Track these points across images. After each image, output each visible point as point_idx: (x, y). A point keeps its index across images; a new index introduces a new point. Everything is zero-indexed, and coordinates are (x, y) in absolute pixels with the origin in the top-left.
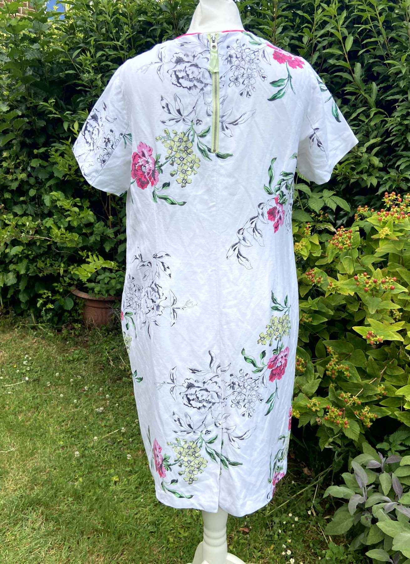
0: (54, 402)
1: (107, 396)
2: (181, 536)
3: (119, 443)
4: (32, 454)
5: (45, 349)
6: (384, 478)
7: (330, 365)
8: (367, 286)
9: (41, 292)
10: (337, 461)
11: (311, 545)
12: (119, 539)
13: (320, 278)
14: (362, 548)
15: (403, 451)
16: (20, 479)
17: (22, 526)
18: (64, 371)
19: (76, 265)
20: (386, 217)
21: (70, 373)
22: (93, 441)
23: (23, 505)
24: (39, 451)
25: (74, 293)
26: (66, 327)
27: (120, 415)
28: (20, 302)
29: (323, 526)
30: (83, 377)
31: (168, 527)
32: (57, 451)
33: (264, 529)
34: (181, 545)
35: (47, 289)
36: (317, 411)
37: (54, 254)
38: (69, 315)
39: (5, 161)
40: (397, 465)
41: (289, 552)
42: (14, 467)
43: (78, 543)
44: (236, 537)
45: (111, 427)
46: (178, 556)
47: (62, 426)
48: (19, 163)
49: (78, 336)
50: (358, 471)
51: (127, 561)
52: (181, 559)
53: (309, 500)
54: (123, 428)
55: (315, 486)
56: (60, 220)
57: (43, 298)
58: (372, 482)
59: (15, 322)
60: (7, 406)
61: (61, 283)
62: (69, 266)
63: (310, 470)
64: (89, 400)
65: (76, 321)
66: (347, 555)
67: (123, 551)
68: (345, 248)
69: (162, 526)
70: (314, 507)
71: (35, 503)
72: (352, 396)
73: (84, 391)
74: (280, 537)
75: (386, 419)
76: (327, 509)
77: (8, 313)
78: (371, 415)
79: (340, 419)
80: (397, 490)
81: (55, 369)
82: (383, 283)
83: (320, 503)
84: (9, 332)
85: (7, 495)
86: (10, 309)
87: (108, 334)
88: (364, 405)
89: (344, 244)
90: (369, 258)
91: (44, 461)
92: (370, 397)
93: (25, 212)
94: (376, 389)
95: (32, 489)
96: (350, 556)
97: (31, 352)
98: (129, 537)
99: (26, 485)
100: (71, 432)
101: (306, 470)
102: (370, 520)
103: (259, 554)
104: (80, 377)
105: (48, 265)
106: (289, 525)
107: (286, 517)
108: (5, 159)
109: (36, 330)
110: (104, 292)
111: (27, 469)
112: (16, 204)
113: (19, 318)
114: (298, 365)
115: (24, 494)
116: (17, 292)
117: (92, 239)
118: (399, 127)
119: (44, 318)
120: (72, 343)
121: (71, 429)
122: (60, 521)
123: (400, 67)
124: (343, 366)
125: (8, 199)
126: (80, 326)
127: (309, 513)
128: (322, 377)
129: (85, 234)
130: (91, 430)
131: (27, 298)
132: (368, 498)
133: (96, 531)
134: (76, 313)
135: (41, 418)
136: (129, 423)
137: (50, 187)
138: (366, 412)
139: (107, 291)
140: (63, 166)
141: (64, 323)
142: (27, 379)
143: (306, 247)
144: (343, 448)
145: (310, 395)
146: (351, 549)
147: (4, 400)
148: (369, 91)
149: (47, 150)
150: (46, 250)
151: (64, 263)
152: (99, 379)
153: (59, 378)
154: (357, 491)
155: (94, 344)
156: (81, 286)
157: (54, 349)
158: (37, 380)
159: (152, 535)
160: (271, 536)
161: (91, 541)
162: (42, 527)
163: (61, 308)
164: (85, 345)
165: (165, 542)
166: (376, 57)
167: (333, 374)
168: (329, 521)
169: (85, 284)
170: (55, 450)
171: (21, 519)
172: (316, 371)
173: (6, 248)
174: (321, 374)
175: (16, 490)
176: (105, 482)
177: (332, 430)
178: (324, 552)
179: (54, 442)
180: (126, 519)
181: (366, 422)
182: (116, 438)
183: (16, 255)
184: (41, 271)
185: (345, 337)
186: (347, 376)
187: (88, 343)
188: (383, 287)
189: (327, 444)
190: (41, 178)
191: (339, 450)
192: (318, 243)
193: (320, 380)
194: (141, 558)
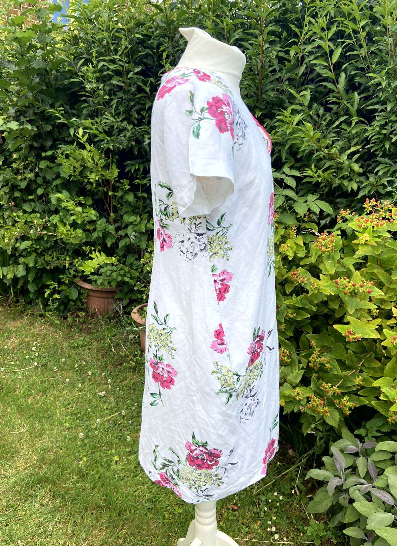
0: (61, 386)
1: (109, 381)
2: (176, 513)
3: (119, 425)
4: (41, 435)
5: (52, 336)
6: (360, 462)
7: (313, 358)
8: (347, 289)
9: (48, 283)
10: (318, 444)
11: (294, 522)
12: (119, 515)
13: (304, 278)
14: (340, 525)
15: (379, 437)
16: (30, 458)
17: (31, 502)
18: (69, 357)
19: (80, 258)
20: (366, 223)
21: (75, 359)
22: (96, 423)
23: (33, 482)
24: (47, 432)
25: (78, 284)
26: (71, 315)
27: (120, 399)
28: (29, 292)
29: (305, 504)
30: (87, 362)
31: (163, 504)
32: (63, 433)
33: (251, 506)
34: (175, 521)
35: (54, 281)
36: (300, 400)
37: (60, 247)
38: (74, 304)
39: (15, 162)
40: (373, 450)
41: (274, 529)
42: (25, 447)
43: (82, 518)
44: (226, 514)
45: (112, 409)
46: (173, 531)
47: (68, 409)
48: (28, 164)
49: (82, 324)
50: (337, 455)
51: (127, 535)
52: (176, 534)
53: (293, 480)
54: (123, 411)
55: (299, 467)
56: (65, 217)
57: (50, 289)
58: (350, 465)
59: (24, 310)
60: (18, 390)
61: (67, 275)
62: (74, 259)
63: (294, 451)
64: (93, 384)
65: (81, 310)
66: (326, 532)
67: (123, 526)
68: (328, 251)
69: (159, 503)
70: (297, 486)
71: (42, 481)
72: (332, 386)
73: (88, 376)
74: (266, 514)
75: (364, 408)
76: (310, 488)
77: (18, 301)
78: (350, 404)
79: (321, 408)
80: (373, 474)
81: (61, 355)
82: (361, 286)
83: (303, 483)
84: (19, 320)
85: (18, 473)
86: (20, 297)
87: (110, 321)
88: (343, 394)
89: (327, 248)
90: (350, 260)
91: (52, 442)
92: (350, 387)
93: (33, 210)
94: (355, 380)
95: (41, 467)
96: (329, 532)
97: (40, 339)
98: (128, 513)
99: (35, 464)
100: (76, 415)
101: (291, 452)
102: (347, 500)
103: (247, 529)
104: (84, 363)
105: (55, 259)
106: (274, 503)
107: (272, 495)
108: (15, 161)
109: (44, 317)
110: (106, 284)
111: (36, 449)
112: (25, 201)
113: (29, 306)
114: (284, 356)
115: (33, 472)
116: (26, 283)
117: (95, 235)
118: (378, 136)
119: (51, 307)
120: (77, 330)
121: (75, 412)
122: (66, 497)
123: (380, 80)
124: (325, 359)
125: (18, 197)
126: (84, 314)
127: (293, 492)
128: (305, 367)
129: (88, 230)
130: (94, 413)
131: (36, 288)
132: (346, 480)
133: (99, 507)
134: (81, 302)
135: (48, 401)
136: (128, 406)
137: (56, 186)
138: (346, 402)
139: (109, 283)
140: (69, 168)
141: (69, 311)
142: (36, 364)
143: (291, 248)
144: (325, 433)
145: (294, 385)
146: (331, 525)
147: (15, 384)
148: (351, 101)
149: (53, 153)
150: (53, 244)
151: (69, 256)
152: (101, 365)
153: (65, 363)
154: (336, 474)
155: (97, 331)
156: (85, 279)
157: (60, 336)
158: (45, 365)
159: (149, 511)
160: (258, 513)
161: (94, 516)
162: (50, 504)
163: (67, 297)
164: (89, 331)
165: (161, 518)
166: (357, 69)
167: (315, 366)
168: (311, 499)
169: (88, 276)
170: (61, 431)
171: (31, 496)
172: (300, 362)
173: (16, 243)
174: (304, 364)
175: (26, 468)
176: (107, 461)
177: (314, 417)
178: (306, 528)
179: (61, 424)
180: (126, 496)
181: (345, 411)
182: (117, 421)
183: (26, 249)
184: (48, 264)
185: (327, 330)
186: (328, 368)
187: (92, 330)
188: (361, 290)
189: (310, 430)
190: (48, 178)
191: (321, 435)
192: (302, 245)
193: (304, 371)
194: (139, 532)
